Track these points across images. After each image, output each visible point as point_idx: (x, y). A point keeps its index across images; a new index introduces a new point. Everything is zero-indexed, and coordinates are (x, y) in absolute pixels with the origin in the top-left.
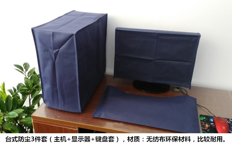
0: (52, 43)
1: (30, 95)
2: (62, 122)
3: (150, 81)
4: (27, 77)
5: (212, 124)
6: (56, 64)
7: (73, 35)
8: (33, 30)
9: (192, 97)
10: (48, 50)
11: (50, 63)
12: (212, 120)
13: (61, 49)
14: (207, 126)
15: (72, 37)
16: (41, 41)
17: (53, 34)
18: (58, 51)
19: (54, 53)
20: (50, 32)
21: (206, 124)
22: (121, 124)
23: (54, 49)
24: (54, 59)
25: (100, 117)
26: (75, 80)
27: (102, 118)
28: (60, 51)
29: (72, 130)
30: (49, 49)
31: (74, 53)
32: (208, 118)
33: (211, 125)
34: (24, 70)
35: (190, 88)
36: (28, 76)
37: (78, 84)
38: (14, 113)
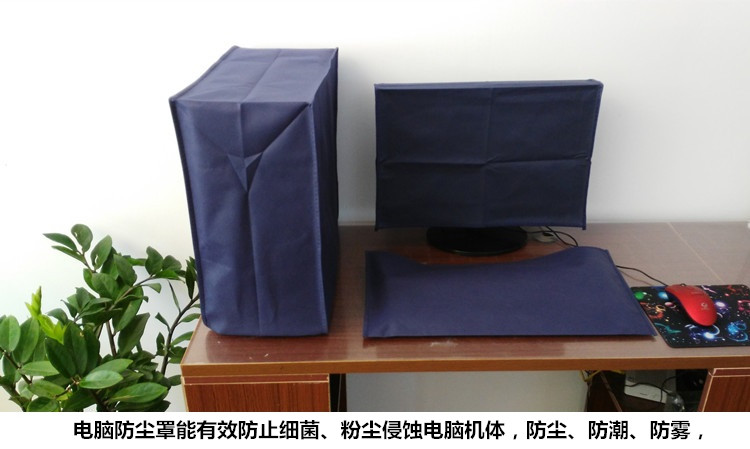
0: (240, 138)
1: (111, 321)
2: (282, 366)
3: (478, 222)
4: (92, 268)
5: (667, 304)
6: (250, 197)
7: (305, 106)
8: (174, 105)
9: (596, 248)
10: (226, 161)
11: (231, 199)
12: (664, 296)
13: (267, 151)
14: (658, 310)
15: (303, 113)
16: (203, 134)
17: (245, 109)
18: (259, 159)
19: (247, 165)
20: (234, 104)
21: (654, 306)
22: (449, 344)
23: (247, 154)
24: (245, 185)
25: (386, 335)
26: (310, 239)
27: (392, 335)
28: (263, 158)
29: (312, 385)
30: (229, 156)
31: (309, 160)
32: (652, 291)
33: (667, 307)
34: (79, 248)
35: (584, 228)
36: (94, 264)
37: (319, 249)
38: (105, 373)
